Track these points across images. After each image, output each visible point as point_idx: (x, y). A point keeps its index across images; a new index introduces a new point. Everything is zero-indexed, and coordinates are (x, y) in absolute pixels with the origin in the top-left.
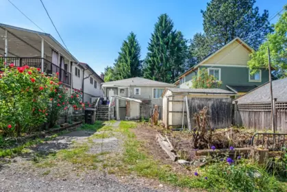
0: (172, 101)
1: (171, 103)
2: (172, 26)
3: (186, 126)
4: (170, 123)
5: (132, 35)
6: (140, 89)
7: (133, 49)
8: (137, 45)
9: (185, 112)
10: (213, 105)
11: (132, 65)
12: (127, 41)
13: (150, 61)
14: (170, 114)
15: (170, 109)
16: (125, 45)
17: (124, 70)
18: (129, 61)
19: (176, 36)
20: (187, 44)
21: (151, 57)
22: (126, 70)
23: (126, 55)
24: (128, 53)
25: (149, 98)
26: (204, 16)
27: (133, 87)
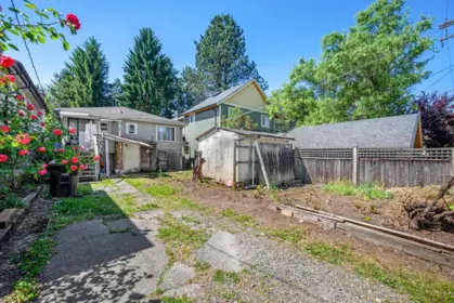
0: (240, 146)
2: (159, 48)
5: (94, 42)
6: (136, 125)
7: (96, 64)
8: (103, 59)
11: (94, 87)
12: (84, 49)
13: (129, 88)
16: (79, 54)
17: (80, 94)
18: (90, 80)
19: (165, 62)
20: (179, 76)
21: (130, 82)
22: (84, 93)
23: (84, 70)
24: (86, 68)
25: (149, 139)
26: (198, 48)
27: (125, 120)
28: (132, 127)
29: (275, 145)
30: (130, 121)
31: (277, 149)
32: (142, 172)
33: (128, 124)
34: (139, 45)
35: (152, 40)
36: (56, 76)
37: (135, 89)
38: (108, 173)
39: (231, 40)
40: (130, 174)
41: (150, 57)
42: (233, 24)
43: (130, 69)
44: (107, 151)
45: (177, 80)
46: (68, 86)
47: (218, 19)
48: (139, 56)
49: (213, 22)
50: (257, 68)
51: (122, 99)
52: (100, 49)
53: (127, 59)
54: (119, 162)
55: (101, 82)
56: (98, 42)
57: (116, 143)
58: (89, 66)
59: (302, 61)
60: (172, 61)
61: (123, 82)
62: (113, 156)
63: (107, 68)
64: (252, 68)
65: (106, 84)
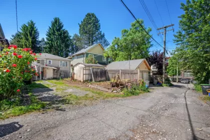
0: (85, 69)
2: (63, 26)
4: (84, 80)
5: (32, 22)
6: (51, 61)
7: (33, 32)
8: (36, 30)
11: (32, 42)
12: (27, 25)
13: (49, 43)
14: (84, 76)
15: (84, 73)
16: (25, 27)
17: (26, 45)
18: (30, 40)
19: (65, 32)
20: (71, 38)
21: (49, 41)
22: (28, 45)
23: (27, 35)
24: (29, 34)
25: (57, 66)
26: (80, 26)
27: (47, 59)
28: (50, 61)
29: (98, 69)
30: (48, 59)
31: (99, 70)
32: (54, 78)
33: (48, 61)
34: (53, 25)
35: (59, 23)
36: (13, 36)
37: (51, 44)
38: (41, 78)
39: (94, 24)
40: (49, 79)
41: (59, 30)
42: (95, 17)
43: (49, 35)
44: (40, 71)
45: (71, 40)
46: (20, 41)
47: (89, 15)
48: (53, 29)
49: (86, 16)
50: (105, 36)
51: (45, 48)
52: (35, 25)
53: (48, 31)
54: (45, 75)
55: (36, 40)
56: (34, 22)
57: (43, 68)
58: (30, 33)
59: (115, 38)
60: (68, 32)
61: (46, 40)
62: (42, 73)
63: (38, 34)
64: (103, 36)
65: (38, 41)
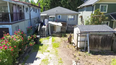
0: (80, 36)
1: (79, 37)
3: (87, 48)
4: (79, 46)
9: (87, 41)
10: (102, 38)
14: (79, 42)
15: (79, 40)
54: (55, 29)
